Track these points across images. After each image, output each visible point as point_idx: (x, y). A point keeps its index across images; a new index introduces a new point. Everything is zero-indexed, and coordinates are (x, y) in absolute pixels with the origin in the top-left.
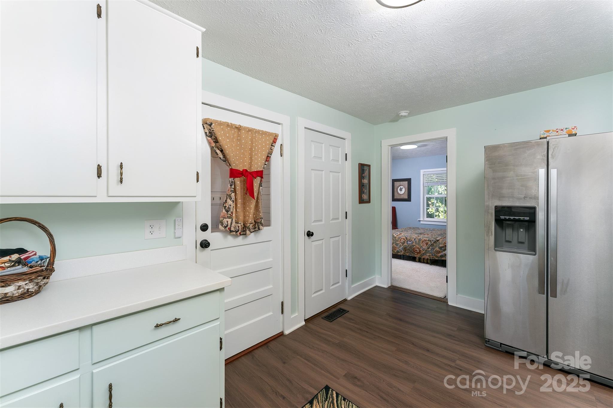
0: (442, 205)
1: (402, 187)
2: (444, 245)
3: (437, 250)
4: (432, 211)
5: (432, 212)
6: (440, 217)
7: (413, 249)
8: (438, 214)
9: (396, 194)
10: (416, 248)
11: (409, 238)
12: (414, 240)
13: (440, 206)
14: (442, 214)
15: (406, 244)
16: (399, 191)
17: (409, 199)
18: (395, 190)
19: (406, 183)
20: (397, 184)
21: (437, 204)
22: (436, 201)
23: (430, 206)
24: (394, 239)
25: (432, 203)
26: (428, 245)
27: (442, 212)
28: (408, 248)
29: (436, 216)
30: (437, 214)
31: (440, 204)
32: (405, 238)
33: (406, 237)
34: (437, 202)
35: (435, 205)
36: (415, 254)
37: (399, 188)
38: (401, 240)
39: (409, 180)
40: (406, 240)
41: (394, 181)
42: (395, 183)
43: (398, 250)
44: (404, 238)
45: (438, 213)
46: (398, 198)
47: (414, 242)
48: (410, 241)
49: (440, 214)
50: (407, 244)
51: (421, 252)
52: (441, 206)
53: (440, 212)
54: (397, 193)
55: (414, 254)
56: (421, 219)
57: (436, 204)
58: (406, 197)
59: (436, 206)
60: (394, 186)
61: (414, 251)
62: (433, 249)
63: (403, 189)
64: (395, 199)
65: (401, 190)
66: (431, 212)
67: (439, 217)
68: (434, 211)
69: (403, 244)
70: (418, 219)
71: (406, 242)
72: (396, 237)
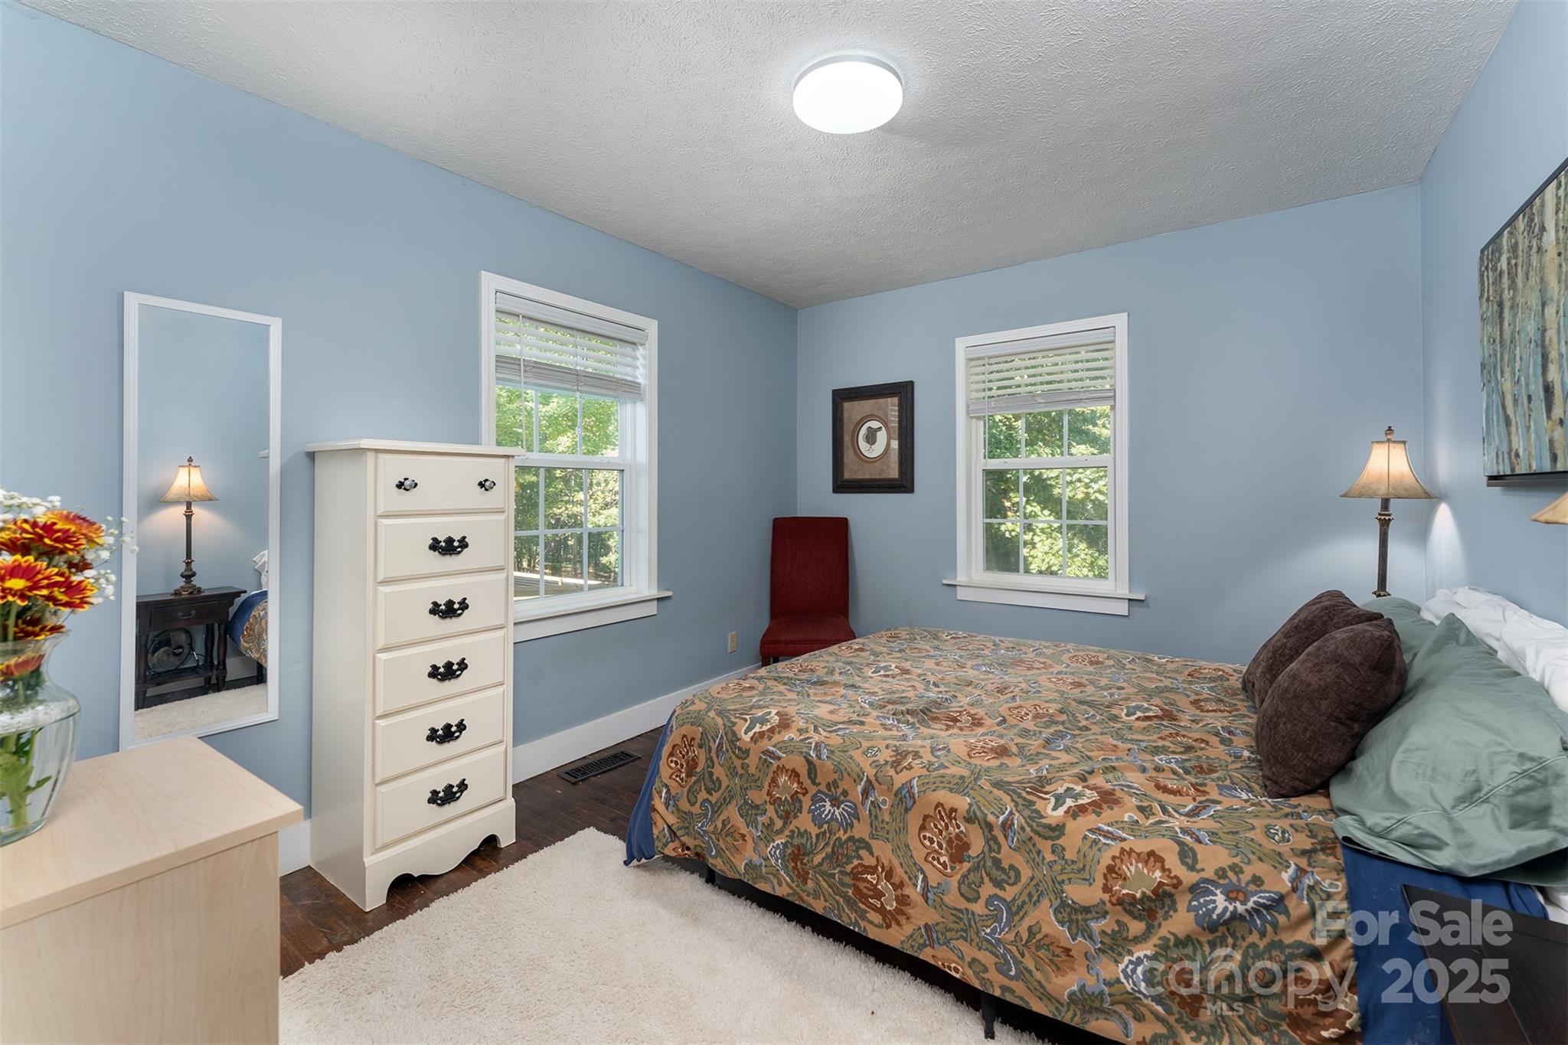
0: (1042, 511)
1: (875, 424)
2: (1106, 889)
3: (1045, 930)
4: (1013, 530)
5: (1013, 534)
6: (1037, 546)
7: (855, 875)
8: (1032, 539)
9: (849, 457)
10: (872, 870)
11: (826, 766)
12: (866, 793)
13: (1036, 515)
14: (1044, 537)
15: (804, 821)
16: (863, 445)
17: (903, 484)
18: (847, 438)
19: (892, 405)
20: (854, 410)
21: (1029, 509)
22: (1025, 499)
23: (1009, 514)
24: (738, 763)
25: (1013, 505)
26: (966, 866)
27: (1042, 531)
28: (818, 859)
29: (1026, 543)
30: (1028, 537)
31: (1037, 509)
32: (803, 771)
33: (809, 762)
34: (1028, 502)
35: (1021, 510)
36: (871, 922)
37: (863, 431)
38: (774, 780)
39: (903, 392)
40: (807, 783)
41: (841, 397)
42: (847, 405)
43: (757, 860)
44: (798, 763)
45: (1031, 534)
46: (860, 477)
47: (865, 812)
48: (836, 802)
49: (1036, 539)
50: (818, 820)
51: (910, 911)
52: (1040, 513)
53: (1038, 531)
54: (855, 452)
55: (862, 915)
56: (961, 579)
57: (1025, 508)
58: (893, 472)
59: (1026, 517)
60: (842, 419)
61: (857, 891)
62: (1011, 914)
63: (878, 433)
64: (847, 481)
65: (871, 438)
66: (1010, 532)
67: (1034, 547)
68: (1018, 530)
69: (786, 817)
70: (945, 579)
71: (806, 801)
72: (747, 752)
